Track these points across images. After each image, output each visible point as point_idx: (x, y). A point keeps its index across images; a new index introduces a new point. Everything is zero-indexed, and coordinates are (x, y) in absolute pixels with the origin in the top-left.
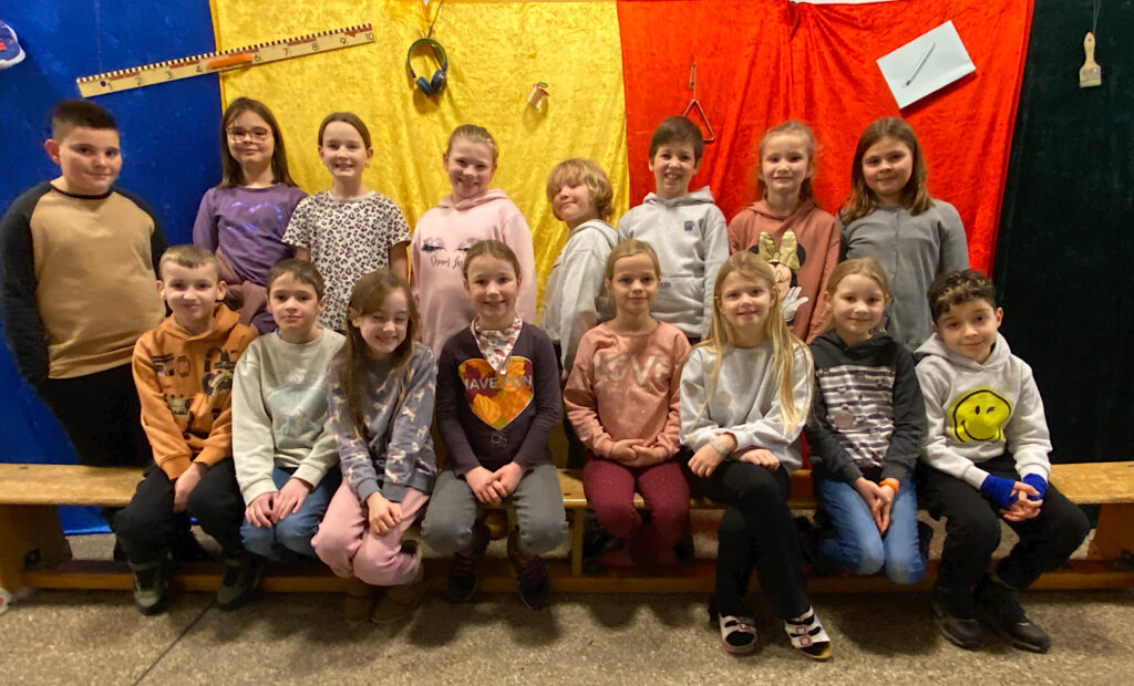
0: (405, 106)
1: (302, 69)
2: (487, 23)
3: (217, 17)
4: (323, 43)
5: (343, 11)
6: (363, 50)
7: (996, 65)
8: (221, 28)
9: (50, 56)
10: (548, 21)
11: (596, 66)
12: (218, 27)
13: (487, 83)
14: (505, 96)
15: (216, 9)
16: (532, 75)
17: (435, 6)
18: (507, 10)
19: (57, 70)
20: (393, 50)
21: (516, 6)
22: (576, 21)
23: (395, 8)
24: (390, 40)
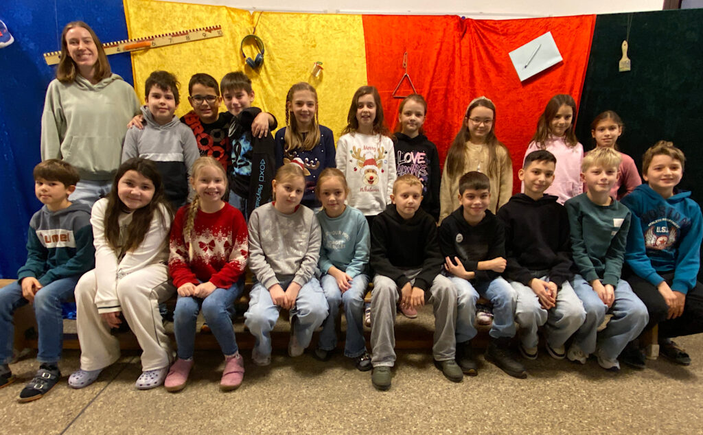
1: (180, 51)
2: (287, 26)
3: (129, 19)
4: (193, 36)
5: (204, 17)
6: (216, 40)
7: (574, 58)
8: (131, 25)
9: (27, 39)
10: (323, 26)
11: (351, 52)
12: (130, 25)
13: (288, 61)
14: (298, 69)
15: (128, 14)
16: (314, 57)
17: (257, 15)
18: (299, 19)
19: (31, 47)
20: (234, 42)
21: (304, 16)
22: (339, 26)
23: (234, 17)
24: (231, 35)
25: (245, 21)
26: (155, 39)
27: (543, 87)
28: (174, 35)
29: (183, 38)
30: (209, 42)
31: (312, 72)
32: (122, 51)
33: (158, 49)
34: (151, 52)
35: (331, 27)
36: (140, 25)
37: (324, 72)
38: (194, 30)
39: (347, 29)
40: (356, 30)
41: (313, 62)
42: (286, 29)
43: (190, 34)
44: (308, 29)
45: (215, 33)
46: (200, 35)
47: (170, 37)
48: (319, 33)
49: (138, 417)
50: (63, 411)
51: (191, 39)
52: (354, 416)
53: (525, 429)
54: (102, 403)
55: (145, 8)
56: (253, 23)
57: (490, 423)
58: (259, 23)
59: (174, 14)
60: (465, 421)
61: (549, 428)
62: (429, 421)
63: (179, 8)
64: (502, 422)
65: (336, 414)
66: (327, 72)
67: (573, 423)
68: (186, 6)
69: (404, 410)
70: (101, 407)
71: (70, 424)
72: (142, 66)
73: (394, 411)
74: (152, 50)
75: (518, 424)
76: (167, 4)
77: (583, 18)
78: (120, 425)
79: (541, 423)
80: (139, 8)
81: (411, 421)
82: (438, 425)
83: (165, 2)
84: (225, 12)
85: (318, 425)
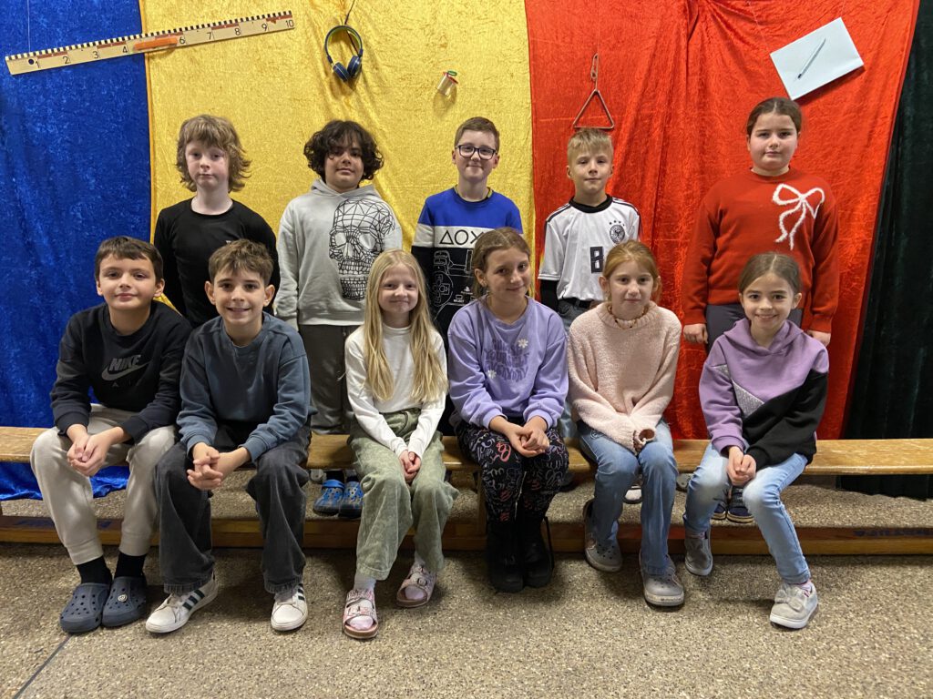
1: (224, 53)
6: (283, 35)
7: (883, 61)
8: (148, 10)
12: (145, 11)
13: (401, 70)
14: (418, 83)
16: (444, 64)
25: (331, 5)
26: (186, 33)
27: (829, 109)
28: (215, 27)
29: (231, 32)
30: (271, 39)
31: (439, 87)
32: (131, 53)
33: (190, 48)
34: (178, 53)
35: (473, 13)
36: (161, 11)
37: (458, 86)
38: (247, 19)
39: (500, 16)
40: (515, 19)
41: (442, 71)
42: (400, 19)
44: (435, 18)
45: (282, 23)
46: (257, 27)
47: (209, 30)
48: (453, 24)
51: (244, 34)
56: (344, 8)
58: (354, 8)
66: (463, 88)
72: (162, 76)
74: (180, 51)
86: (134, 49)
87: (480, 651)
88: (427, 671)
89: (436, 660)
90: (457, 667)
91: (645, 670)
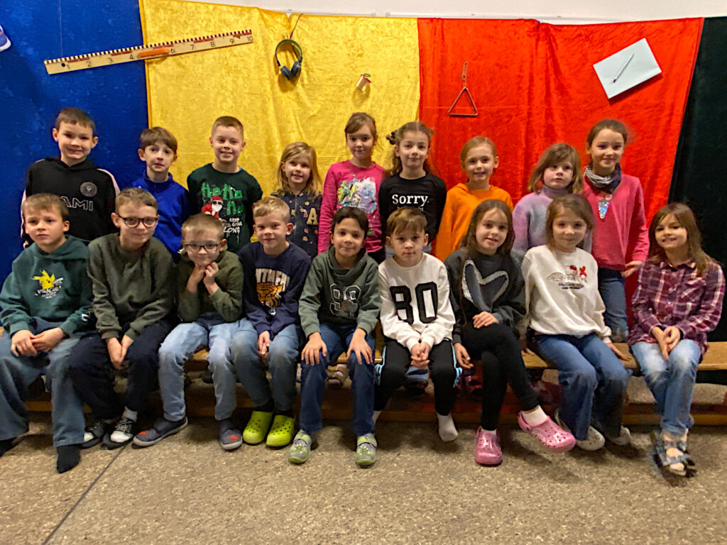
0: (272, 88)
1: (203, 60)
2: (330, 31)
3: (145, 21)
4: (218, 42)
5: (232, 20)
6: (245, 48)
7: (675, 70)
8: (147, 29)
9: (25, 43)
10: (372, 32)
11: (404, 62)
12: (145, 27)
13: (329, 73)
14: (341, 82)
15: (144, 15)
16: (360, 68)
17: (295, 18)
18: (344, 23)
19: (30, 53)
20: (266, 49)
21: (350, 20)
22: (391, 32)
23: (267, 20)
24: (263, 42)
25: (280, 25)
26: (175, 45)
27: (636, 105)
28: (196, 41)
29: (207, 45)
30: (236, 50)
31: (357, 86)
32: (136, 59)
33: (177, 57)
34: (169, 60)
35: (382, 32)
36: (157, 29)
37: (371, 85)
38: (220, 35)
39: (401, 34)
40: (411, 37)
41: (359, 74)
42: (329, 36)
43: (215, 39)
44: (355, 36)
45: (244, 39)
46: (227, 41)
47: (192, 43)
48: (368, 39)
49: (150, 505)
50: (60, 495)
51: (217, 46)
52: (416, 514)
53: (635, 539)
54: (106, 485)
55: (164, 9)
56: (290, 27)
57: (589, 528)
58: (297, 28)
59: (197, 16)
60: (557, 524)
61: (667, 538)
62: (512, 524)
63: (202, 9)
64: (604, 526)
65: (393, 510)
66: (375, 86)
67: (696, 531)
68: (211, 7)
69: (478, 508)
70: (105, 491)
71: (69, 513)
72: (158, 77)
73: (466, 508)
74: (170, 58)
75: (626, 531)
76: (190, 4)
77: (687, 22)
78: (129, 516)
79: (655, 529)
80: (157, 9)
81: (490, 524)
82: (524, 529)
83: (188, 2)
84: (257, 14)
85: (373, 525)
86: (138, 57)
87: (388, 502)
88: (351, 518)
89: (357, 509)
90: (372, 515)
91: (510, 518)
